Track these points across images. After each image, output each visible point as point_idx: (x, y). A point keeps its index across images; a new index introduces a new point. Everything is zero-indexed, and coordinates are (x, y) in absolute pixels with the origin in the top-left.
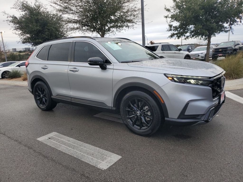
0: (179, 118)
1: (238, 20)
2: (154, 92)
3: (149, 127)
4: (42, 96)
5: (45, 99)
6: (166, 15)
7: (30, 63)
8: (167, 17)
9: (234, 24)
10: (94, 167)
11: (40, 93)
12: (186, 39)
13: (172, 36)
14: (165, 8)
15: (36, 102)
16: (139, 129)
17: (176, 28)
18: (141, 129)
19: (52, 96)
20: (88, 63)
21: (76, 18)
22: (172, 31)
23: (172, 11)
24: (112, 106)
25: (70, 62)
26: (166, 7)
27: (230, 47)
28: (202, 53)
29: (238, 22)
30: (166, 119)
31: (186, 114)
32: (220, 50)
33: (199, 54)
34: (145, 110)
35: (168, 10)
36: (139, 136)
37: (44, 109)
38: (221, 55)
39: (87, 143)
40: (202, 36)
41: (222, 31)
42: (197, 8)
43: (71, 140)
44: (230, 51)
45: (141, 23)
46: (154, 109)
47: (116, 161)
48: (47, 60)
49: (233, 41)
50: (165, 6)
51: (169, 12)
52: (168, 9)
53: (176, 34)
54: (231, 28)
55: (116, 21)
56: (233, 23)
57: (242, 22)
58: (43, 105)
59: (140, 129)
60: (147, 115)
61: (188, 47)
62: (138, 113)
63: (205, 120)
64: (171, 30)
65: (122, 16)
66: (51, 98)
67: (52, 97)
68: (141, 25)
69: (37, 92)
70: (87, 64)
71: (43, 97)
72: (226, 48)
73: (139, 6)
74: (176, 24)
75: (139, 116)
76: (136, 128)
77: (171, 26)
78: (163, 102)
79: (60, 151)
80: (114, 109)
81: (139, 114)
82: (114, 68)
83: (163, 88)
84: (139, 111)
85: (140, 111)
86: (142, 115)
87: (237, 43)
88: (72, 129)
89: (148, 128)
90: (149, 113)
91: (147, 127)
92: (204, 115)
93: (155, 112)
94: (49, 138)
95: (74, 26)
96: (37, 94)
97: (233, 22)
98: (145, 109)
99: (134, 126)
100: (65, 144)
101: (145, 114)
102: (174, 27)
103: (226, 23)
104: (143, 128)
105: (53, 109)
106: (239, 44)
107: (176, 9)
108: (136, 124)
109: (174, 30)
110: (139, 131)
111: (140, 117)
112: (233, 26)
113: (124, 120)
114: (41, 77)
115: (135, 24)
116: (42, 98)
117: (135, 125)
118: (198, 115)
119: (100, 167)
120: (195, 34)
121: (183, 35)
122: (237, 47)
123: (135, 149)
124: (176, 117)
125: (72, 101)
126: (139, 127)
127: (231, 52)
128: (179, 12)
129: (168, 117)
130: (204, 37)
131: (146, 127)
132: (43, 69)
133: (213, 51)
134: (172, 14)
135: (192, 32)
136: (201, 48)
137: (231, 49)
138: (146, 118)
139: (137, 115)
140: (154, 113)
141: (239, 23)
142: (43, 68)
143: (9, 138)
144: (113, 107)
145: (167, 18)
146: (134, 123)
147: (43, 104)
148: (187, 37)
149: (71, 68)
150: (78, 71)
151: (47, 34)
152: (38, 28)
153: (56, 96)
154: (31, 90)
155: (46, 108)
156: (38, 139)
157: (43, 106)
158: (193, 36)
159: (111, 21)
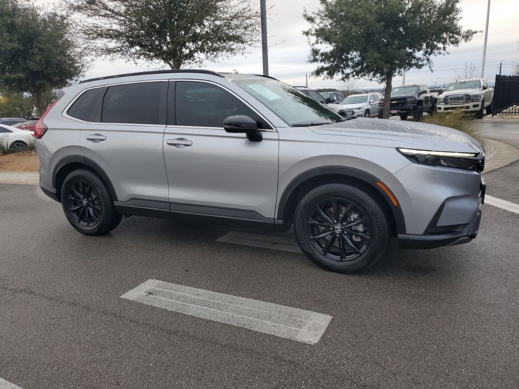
0: (427, 232)
1: (440, 45)
2: (378, 184)
3: (361, 254)
4: (85, 202)
5: (94, 209)
6: (306, 30)
7: (50, 129)
8: (308, 32)
9: (434, 53)
10: (291, 341)
11: (81, 196)
12: (344, 80)
13: (318, 72)
14: (305, 16)
15: (69, 218)
16: (339, 260)
17: (326, 57)
18: (344, 260)
19: (114, 202)
20: (223, 128)
21: (115, 27)
22: (319, 61)
23: (318, 21)
24: (276, 217)
25: (165, 126)
26: (307, 12)
27: (412, 97)
28: (359, 109)
29: (440, 48)
30: (400, 236)
31: (438, 225)
32: (394, 102)
33: (355, 111)
34: (351, 222)
35: (311, 20)
36: (338, 275)
37: (91, 231)
38: (396, 112)
39: (240, 295)
40: (374, 75)
41: (411, 65)
42: (371, 18)
43: (203, 294)
44: (412, 103)
45: (260, 44)
46: (375, 219)
47: (326, 326)
48: (100, 120)
49: (414, 85)
50: (305, 11)
51: (312, 24)
52: (311, 17)
53: (327, 69)
54: (428, 60)
55: (206, 37)
56: (432, 50)
57: (446, 49)
58: (88, 224)
59: (341, 261)
60: (357, 231)
61: (331, 94)
62: (337, 229)
63: (469, 234)
64: (315, 60)
65: (219, 27)
66: (113, 206)
67: (116, 203)
68: (262, 48)
69: (73, 194)
70: (221, 131)
71: (88, 205)
72: (404, 99)
73: (257, 8)
74: (326, 48)
75: (338, 235)
76: (332, 259)
77: (315, 52)
78: (395, 204)
79: (192, 317)
80: (281, 222)
81: (338, 231)
82: (280, 138)
83: (396, 176)
84: (339, 224)
85: (341, 223)
86: (345, 232)
87: (422, 89)
88: (187, 270)
89: (358, 257)
90: (360, 228)
91: (358, 255)
92: (466, 225)
93: (377, 224)
94: (150, 293)
95: (107, 44)
96: (73, 198)
97: (432, 48)
98: (352, 220)
99: (326, 254)
100: (194, 303)
101: (351, 230)
102: (322, 54)
103: (418, 51)
104: (347, 257)
105: (110, 232)
106: (425, 92)
107: (324, 18)
108: (330, 250)
109: (321, 61)
110: (338, 264)
111: (342, 236)
112: (432, 57)
113: (303, 244)
114: (84, 158)
115: (248, 46)
116: (85, 207)
117: (328, 254)
118: (457, 226)
119: (303, 339)
120: (363, 69)
121: (339, 72)
122: (422, 97)
123: (347, 299)
124: (422, 233)
125: (171, 211)
126: (339, 257)
127: (413, 106)
128: (331, 24)
129: (405, 233)
130: (378, 75)
131: (355, 254)
132: (91, 142)
133: (379, 103)
134: (317, 27)
135: (356, 65)
136: (356, 97)
137: (412, 101)
138: (354, 237)
139: (334, 232)
140: (376, 226)
141: (442, 51)
142: (92, 140)
143: (51, 299)
144: (278, 219)
145: (309, 36)
146: (327, 250)
147: (90, 220)
148: (347, 76)
149: (172, 138)
150: (190, 145)
151: (40, 60)
152: (15, 45)
153: (127, 201)
154: (54, 191)
155: (97, 229)
156: (124, 296)
157: (88, 226)
158: (357, 74)
159: (195, 38)
